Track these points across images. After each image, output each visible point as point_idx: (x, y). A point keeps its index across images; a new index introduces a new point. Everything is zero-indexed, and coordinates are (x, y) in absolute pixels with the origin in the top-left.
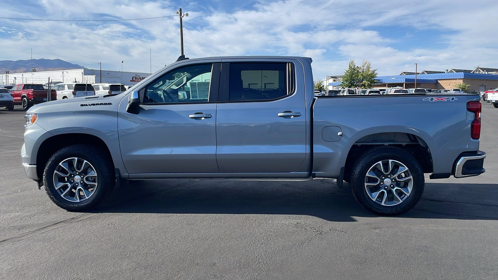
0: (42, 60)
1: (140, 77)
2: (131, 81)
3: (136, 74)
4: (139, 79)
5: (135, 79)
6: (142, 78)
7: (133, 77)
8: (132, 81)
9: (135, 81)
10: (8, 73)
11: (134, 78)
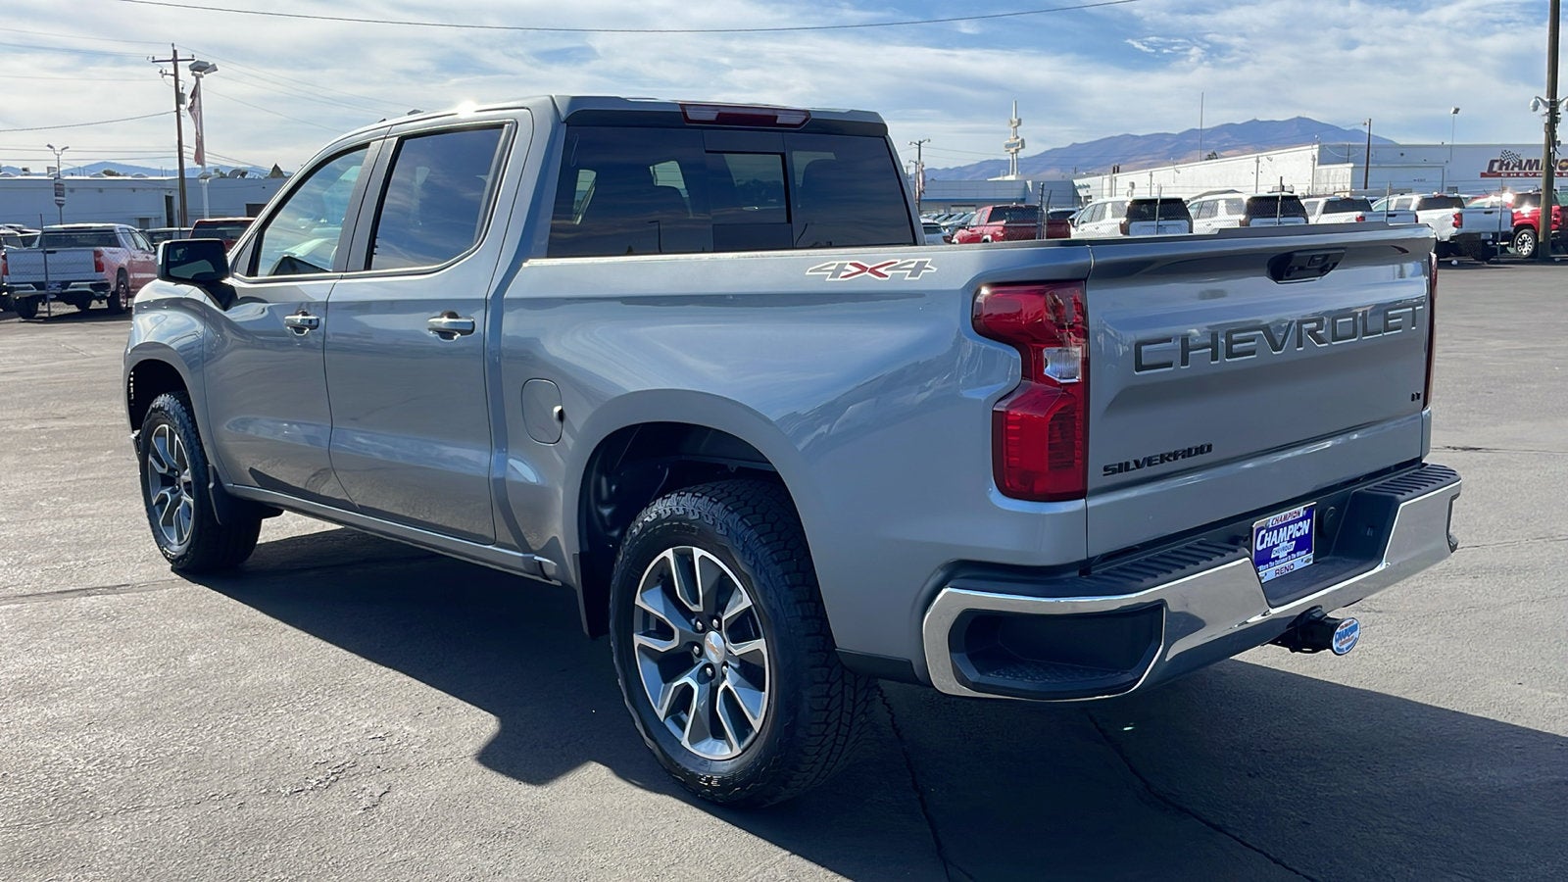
0: (1254, 125)
1: (1521, 161)
2: (1483, 175)
3: (1506, 150)
4: (1514, 166)
5: (1501, 168)
6: (1529, 161)
7: (1492, 162)
8: (1490, 173)
9: (1499, 175)
10: (1118, 172)
11: (1496, 165)
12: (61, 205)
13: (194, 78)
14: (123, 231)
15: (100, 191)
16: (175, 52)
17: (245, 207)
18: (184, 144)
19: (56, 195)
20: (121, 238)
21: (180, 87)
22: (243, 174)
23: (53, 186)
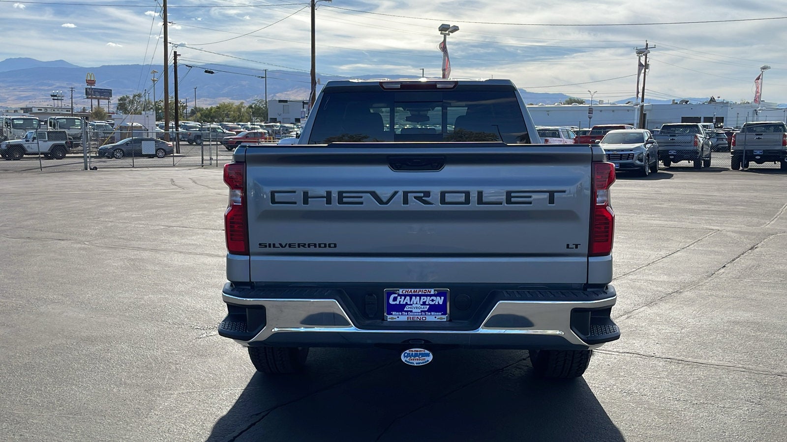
12: (590, 118)
13: (638, 57)
14: (563, 130)
15: (613, 111)
16: (647, 44)
17: (681, 118)
18: (645, 88)
19: (589, 113)
20: (561, 133)
21: (647, 61)
22: (687, 102)
23: (588, 109)
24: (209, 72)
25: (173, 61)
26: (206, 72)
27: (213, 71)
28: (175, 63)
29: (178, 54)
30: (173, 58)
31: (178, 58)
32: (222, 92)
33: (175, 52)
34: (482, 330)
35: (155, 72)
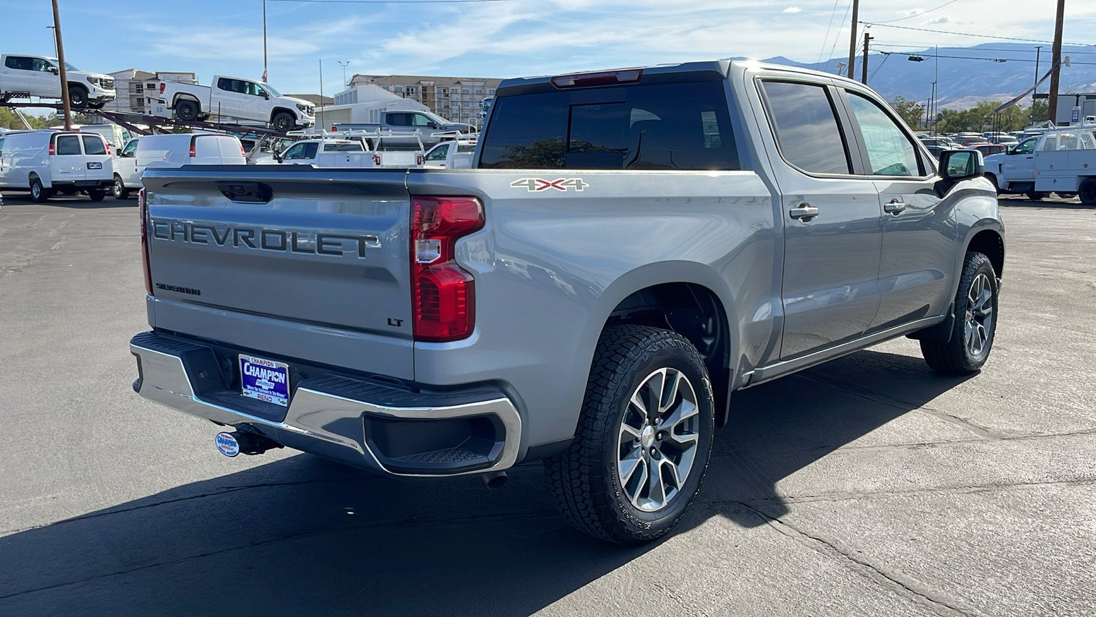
24: (916, 59)
25: (863, 48)
26: (911, 59)
27: (922, 57)
28: (866, 50)
29: (870, 36)
30: (864, 43)
31: (870, 42)
32: (999, 86)
33: (867, 35)
34: (283, 425)
35: (842, 64)
